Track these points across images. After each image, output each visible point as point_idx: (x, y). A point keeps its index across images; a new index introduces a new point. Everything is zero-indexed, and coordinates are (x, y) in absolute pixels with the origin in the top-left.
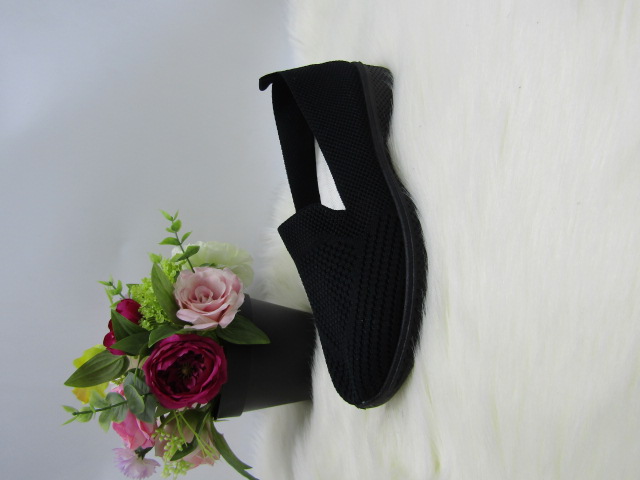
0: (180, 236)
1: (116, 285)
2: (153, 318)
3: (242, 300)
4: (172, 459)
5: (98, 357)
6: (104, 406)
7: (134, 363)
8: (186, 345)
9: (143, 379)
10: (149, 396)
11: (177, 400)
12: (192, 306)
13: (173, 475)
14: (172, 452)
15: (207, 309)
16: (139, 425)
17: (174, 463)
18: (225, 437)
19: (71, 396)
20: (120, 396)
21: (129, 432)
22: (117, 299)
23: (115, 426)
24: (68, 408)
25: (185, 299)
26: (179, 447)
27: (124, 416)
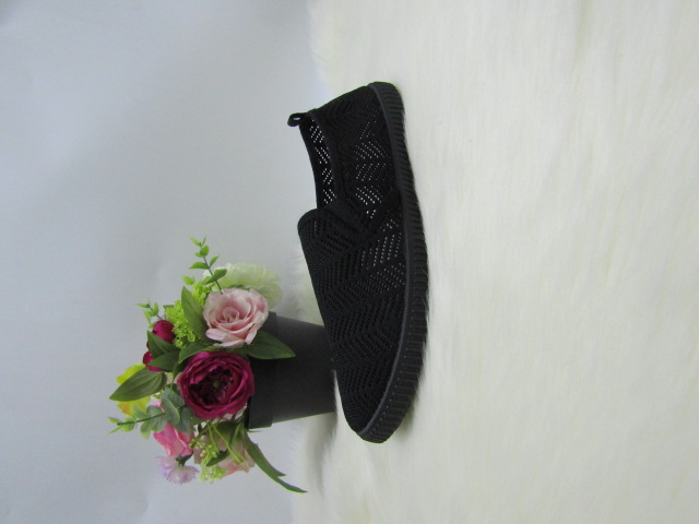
0: (209, 260)
1: (153, 306)
2: (186, 337)
3: (265, 317)
4: (209, 465)
5: (138, 374)
6: (145, 418)
7: (171, 378)
8: (215, 361)
9: (178, 393)
11: (209, 410)
12: (220, 325)
13: (210, 479)
14: (207, 459)
15: (234, 329)
16: (177, 434)
17: (210, 469)
18: (260, 447)
19: (117, 409)
20: (158, 408)
21: (168, 440)
22: (155, 320)
23: (156, 435)
24: (113, 419)
25: (214, 320)
26: (214, 453)
27: (163, 427)
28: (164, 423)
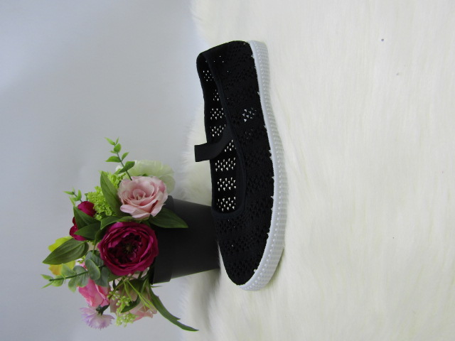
0: (121, 156)
1: (77, 193)
2: (104, 213)
3: (166, 197)
4: (123, 312)
5: (66, 243)
6: (71, 275)
7: (92, 246)
8: (128, 229)
9: (99, 256)
10: (103, 268)
11: (123, 268)
12: (131, 202)
13: (124, 323)
14: (122, 307)
15: (142, 204)
16: (97, 288)
17: (124, 315)
20: (83, 268)
21: (90, 294)
22: (79, 203)
23: (81, 290)
24: (46, 277)
25: (126, 198)
26: (127, 303)
27: (86, 282)
28: (88, 279)
